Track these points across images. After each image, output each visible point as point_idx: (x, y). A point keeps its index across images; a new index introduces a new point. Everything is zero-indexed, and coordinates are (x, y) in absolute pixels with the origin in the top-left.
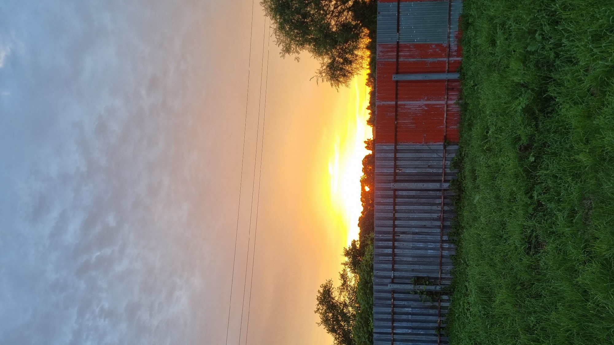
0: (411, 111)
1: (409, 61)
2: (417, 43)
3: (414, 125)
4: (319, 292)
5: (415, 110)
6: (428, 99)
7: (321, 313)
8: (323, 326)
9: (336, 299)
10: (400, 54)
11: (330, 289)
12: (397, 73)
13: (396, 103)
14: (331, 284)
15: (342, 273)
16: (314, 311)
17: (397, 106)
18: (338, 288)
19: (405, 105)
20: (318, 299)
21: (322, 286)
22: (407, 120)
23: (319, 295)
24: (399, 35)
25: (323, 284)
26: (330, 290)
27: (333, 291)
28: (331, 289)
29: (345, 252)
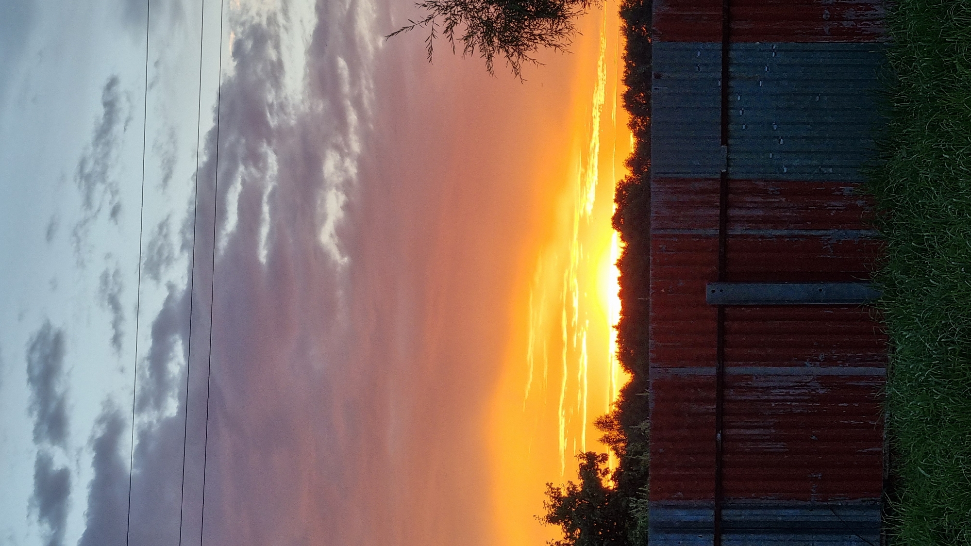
0: (772, 398)
1: (762, 237)
2: (792, 178)
3: (779, 445)
5: (782, 395)
6: (829, 361)
10: (733, 212)
12: (724, 276)
13: (721, 374)
17: (722, 382)
19: (749, 377)
22: (756, 427)
24: (728, 152)
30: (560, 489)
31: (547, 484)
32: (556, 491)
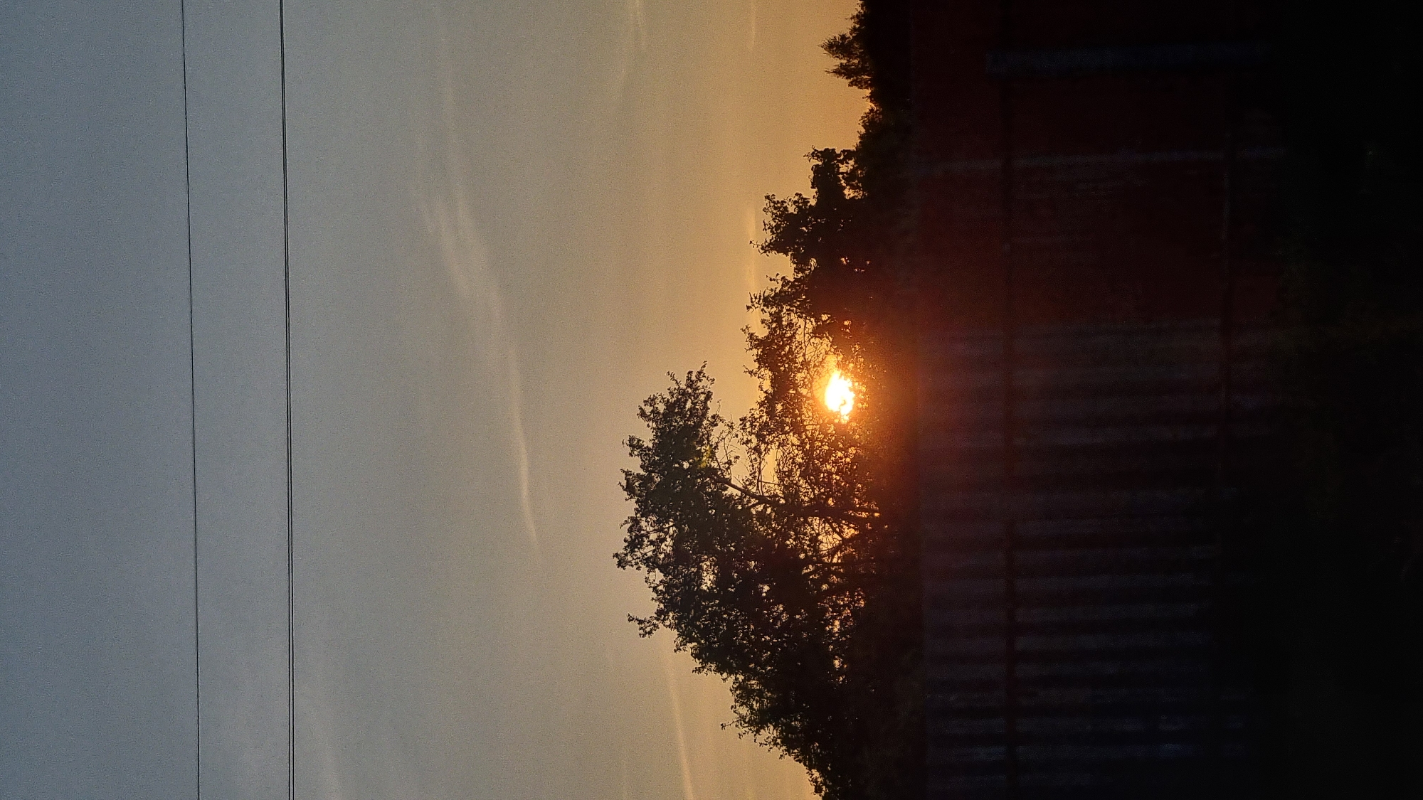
4: (634, 444)
7: (651, 563)
8: (667, 635)
9: (739, 475)
11: (699, 424)
14: (702, 397)
15: (762, 332)
16: (616, 555)
18: (743, 420)
20: (629, 488)
21: (648, 409)
23: (635, 465)
25: (651, 401)
26: (702, 431)
27: (715, 434)
28: (705, 422)
29: (778, 227)
30: (785, 202)
31: (767, 197)
32: (779, 205)
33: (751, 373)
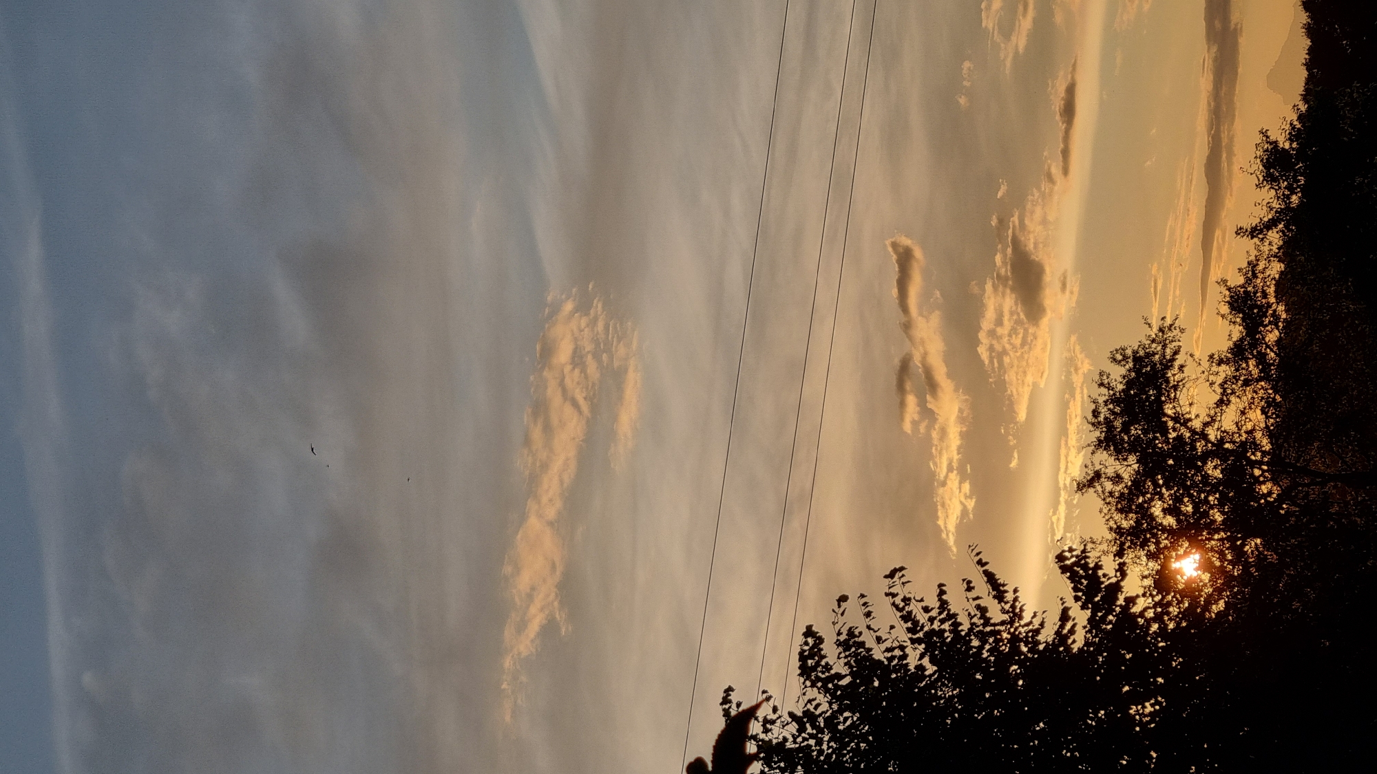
33: (1223, 316)
